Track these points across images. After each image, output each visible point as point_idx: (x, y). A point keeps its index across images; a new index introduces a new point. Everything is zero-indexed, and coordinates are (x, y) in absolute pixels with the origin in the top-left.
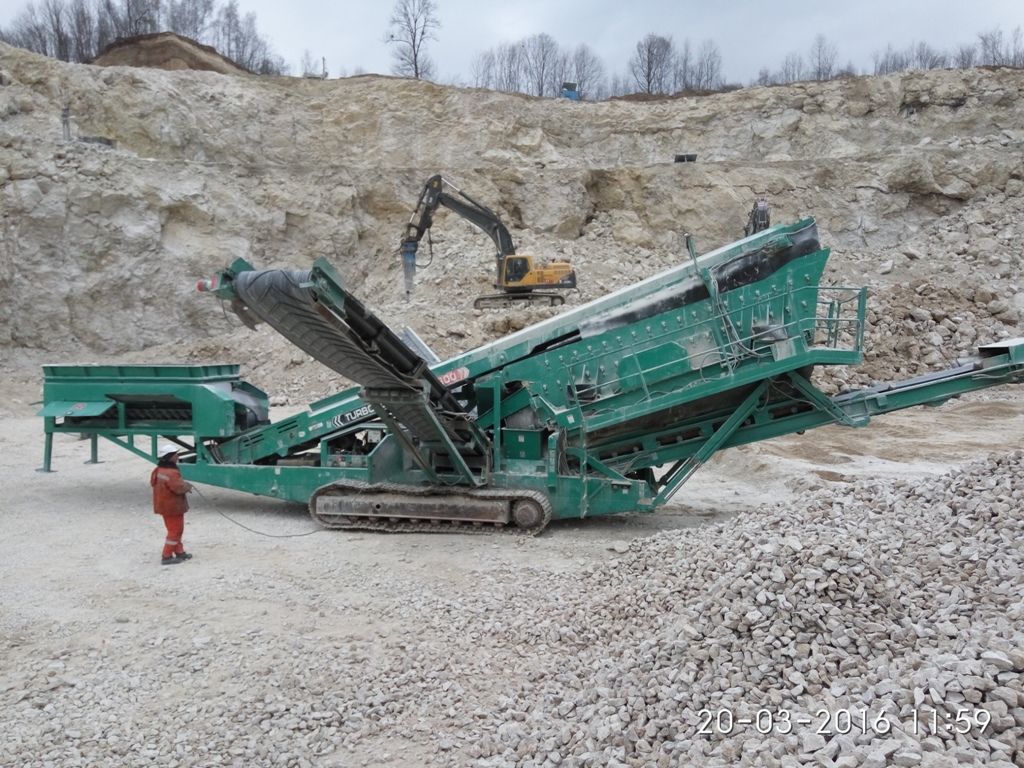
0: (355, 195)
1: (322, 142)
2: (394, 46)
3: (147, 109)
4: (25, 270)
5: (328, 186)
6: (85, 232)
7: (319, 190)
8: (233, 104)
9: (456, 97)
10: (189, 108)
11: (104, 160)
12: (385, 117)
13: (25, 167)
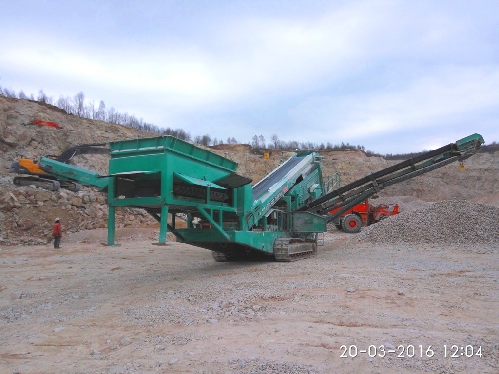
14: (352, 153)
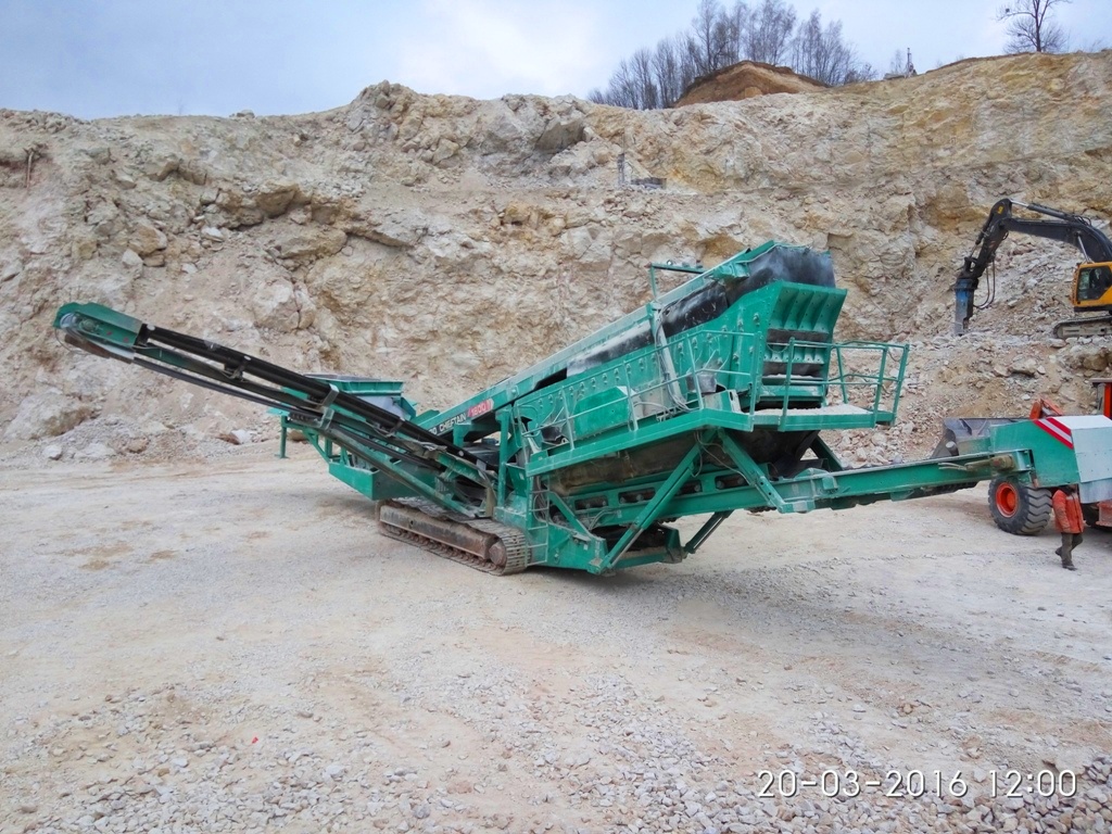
0: (913, 204)
1: (902, 150)
2: (1010, 21)
3: (712, 144)
4: (574, 313)
5: (881, 197)
6: (627, 274)
7: (867, 204)
8: (802, 124)
9: (1085, 66)
10: (755, 135)
11: (648, 199)
12: (983, 109)
13: (579, 215)
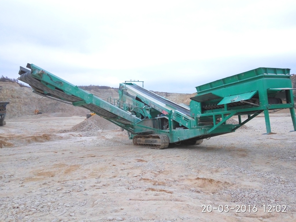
14: (10, 83)
